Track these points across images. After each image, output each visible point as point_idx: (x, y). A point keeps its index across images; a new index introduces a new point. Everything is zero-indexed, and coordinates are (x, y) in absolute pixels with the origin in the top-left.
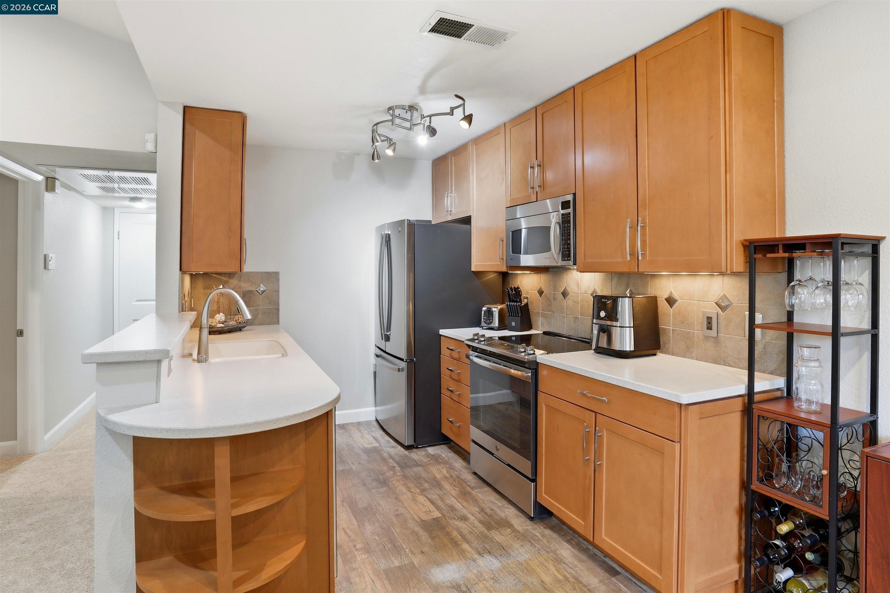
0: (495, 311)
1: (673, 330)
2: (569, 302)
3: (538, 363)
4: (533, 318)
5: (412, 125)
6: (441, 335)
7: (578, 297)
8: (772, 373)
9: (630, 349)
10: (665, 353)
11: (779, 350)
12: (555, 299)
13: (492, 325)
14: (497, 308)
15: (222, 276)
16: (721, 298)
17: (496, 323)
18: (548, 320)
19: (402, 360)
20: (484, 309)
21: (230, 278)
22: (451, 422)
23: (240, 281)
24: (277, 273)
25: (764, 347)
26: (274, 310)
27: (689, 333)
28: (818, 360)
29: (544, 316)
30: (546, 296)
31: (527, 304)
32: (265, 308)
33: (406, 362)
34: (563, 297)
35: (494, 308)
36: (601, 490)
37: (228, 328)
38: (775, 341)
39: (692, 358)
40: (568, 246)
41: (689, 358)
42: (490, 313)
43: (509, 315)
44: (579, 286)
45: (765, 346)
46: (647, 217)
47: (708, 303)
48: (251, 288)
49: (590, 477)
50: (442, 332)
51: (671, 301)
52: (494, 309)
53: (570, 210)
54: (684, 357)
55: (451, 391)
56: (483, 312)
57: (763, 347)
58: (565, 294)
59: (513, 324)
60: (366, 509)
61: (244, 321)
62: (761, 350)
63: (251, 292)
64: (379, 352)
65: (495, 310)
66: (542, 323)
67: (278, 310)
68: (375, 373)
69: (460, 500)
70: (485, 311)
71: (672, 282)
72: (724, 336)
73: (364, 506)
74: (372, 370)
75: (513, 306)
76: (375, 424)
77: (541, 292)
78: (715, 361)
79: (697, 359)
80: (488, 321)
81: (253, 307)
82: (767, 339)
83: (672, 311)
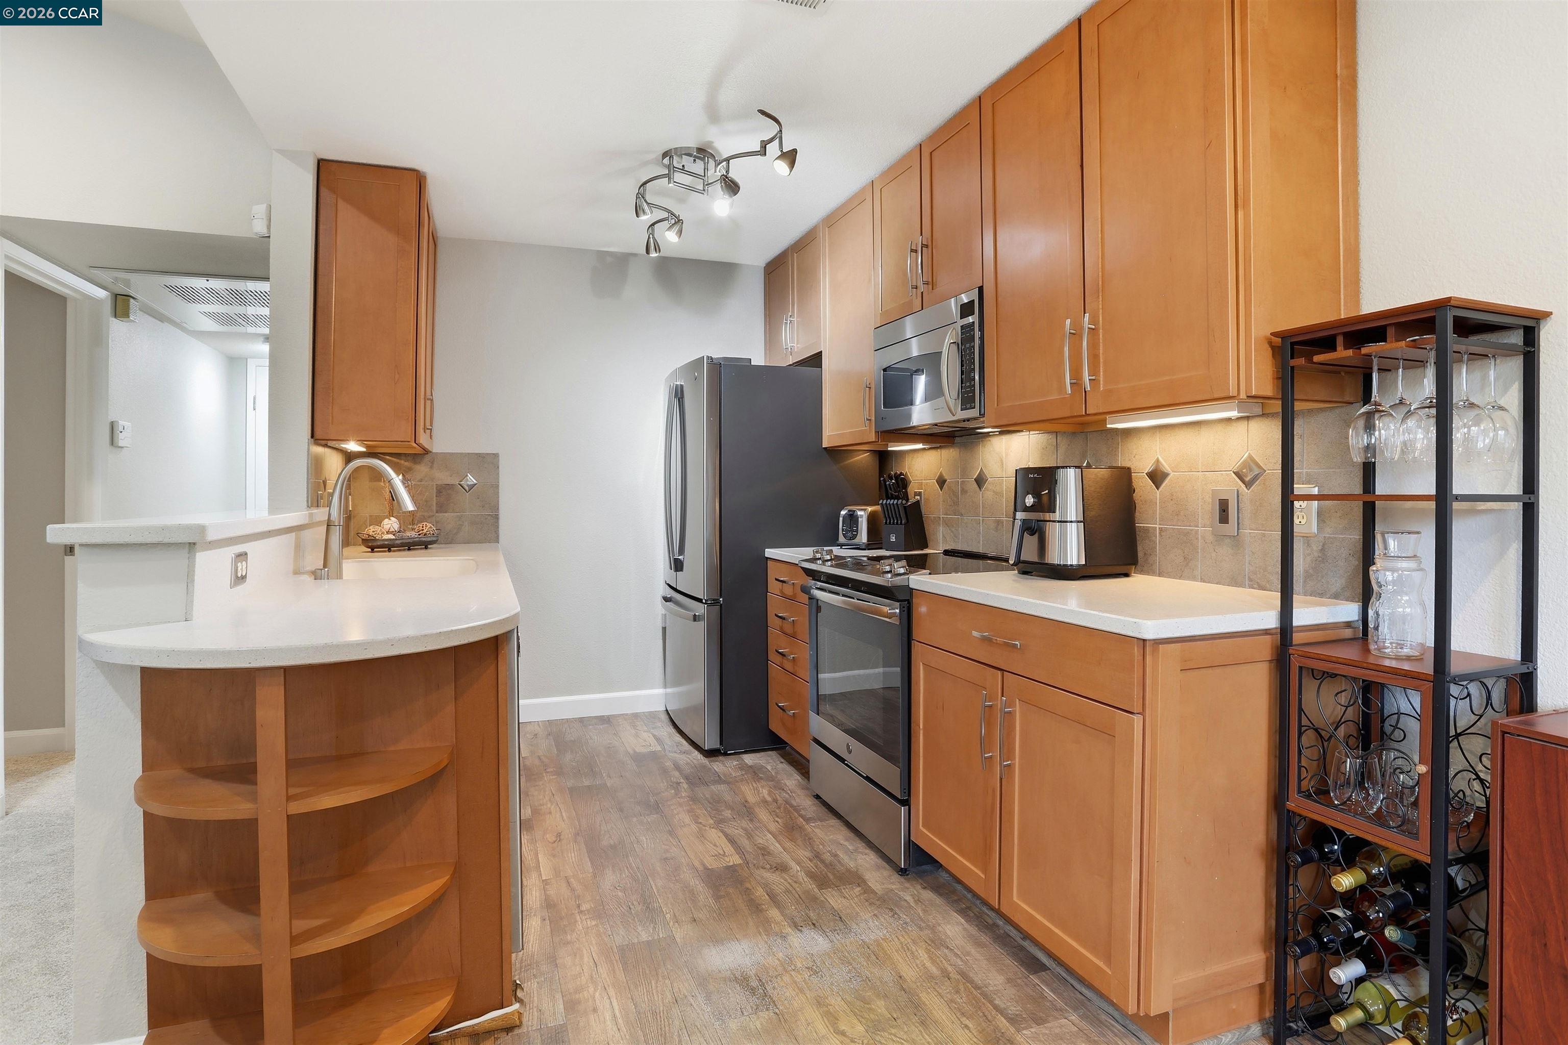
0: (862, 516)
1: (1161, 530)
2: (987, 494)
3: (913, 589)
4: (929, 528)
5: (707, 185)
6: (767, 558)
8: (1336, 596)
9: (1078, 562)
10: (1147, 573)
11: (1349, 551)
12: (964, 491)
13: (856, 541)
14: (865, 510)
15: (401, 459)
16: (1245, 464)
17: (863, 537)
18: (954, 529)
19: (700, 600)
20: (843, 513)
21: (415, 463)
22: (781, 708)
23: (431, 467)
24: (496, 456)
25: (1322, 550)
26: (489, 518)
27: (1187, 534)
28: (1415, 556)
29: (947, 523)
30: (949, 488)
31: (918, 503)
32: (475, 515)
33: (706, 603)
34: (977, 486)
35: (861, 510)
36: (1011, 813)
37: (403, 541)
38: (1342, 534)
39: (1194, 578)
40: (970, 383)
41: (1188, 578)
42: (852, 519)
43: (886, 523)
44: (1002, 464)
45: (1324, 545)
46: (1101, 311)
47: (1222, 474)
48: (449, 481)
49: (994, 791)
50: (770, 552)
51: (1157, 477)
52: (859, 513)
53: (975, 319)
54: (1180, 578)
55: (782, 654)
56: (841, 519)
57: (1320, 548)
58: (980, 481)
59: (893, 539)
60: (613, 847)
61: (432, 532)
62: (1316, 554)
63: (450, 487)
64: (670, 593)
65: (862, 514)
66: (944, 536)
67: (496, 518)
68: (664, 629)
69: (781, 838)
70: (844, 517)
71: (1158, 441)
72: (1250, 533)
73: (612, 842)
74: (660, 625)
75: (892, 506)
76: (664, 717)
77: (941, 482)
78: (1235, 582)
79: (1203, 580)
80: (849, 534)
81: (454, 512)
82: (1328, 532)
83: (1160, 495)
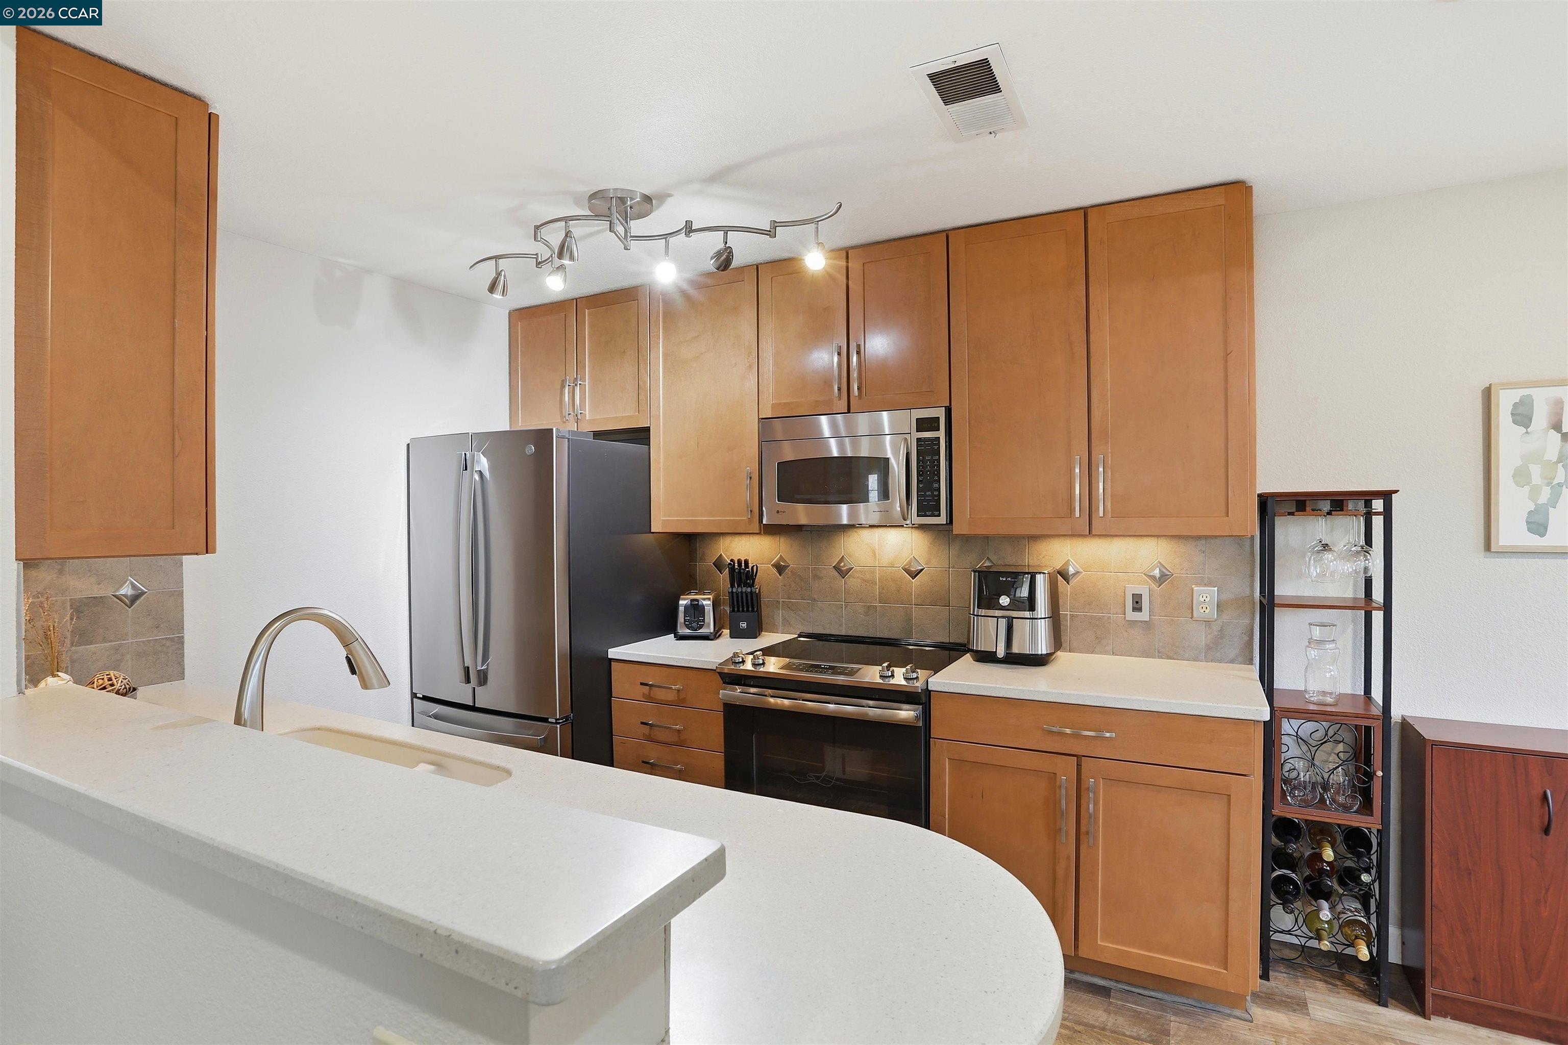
0: (708, 605)
1: (1072, 616)
2: (853, 582)
3: (928, 690)
4: (765, 611)
6: (611, 659)
7: (873, 572)
8: (1232, 661)
9: (1047, 651)
11: (1243, 632)
12: (816, 577)
13: (703, 631)
16: (1155, 568)
17: (709, 629)
18: (801, 613)
20: (683, 602)
25: (1221, 630)
26: (168, 643)
27: (1100, 619)
29: (788, 607)
30: (794, 573)
32: (143, 642)
33: (554, 724)
34: (836, 574)
35: (704, 599)
38: (1236, 619)
39: (1107, 653)
40: (932, 493)
41: (1101, 653)
42: (696, 609)
43: (734, 611)
44: (875, 555)
45: (1221, 627)
47: (1135, 576)
48: (97, 592)
50: (614, 653)
52: (705, 603)
53: (941, 434)
54: (1092, 653)
56: (681, 609)
57: (1220, 629)
58: (841, 569)
59: (744, 625)
62: (1216, 634)
63: (98, 601)
65: (708, 603)
66: (784, 619)
67: (181, 641)
70: (686, 607)
71: (1069, 547)
72: (1160, 619)
75: (742, 594)
77: (780, 568)
78: (1146, 654)
79: (1113, 654)
80: (694, 625)
81: (105, 640)
82: (1226, 617)
83: (1070, 588)
